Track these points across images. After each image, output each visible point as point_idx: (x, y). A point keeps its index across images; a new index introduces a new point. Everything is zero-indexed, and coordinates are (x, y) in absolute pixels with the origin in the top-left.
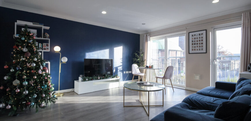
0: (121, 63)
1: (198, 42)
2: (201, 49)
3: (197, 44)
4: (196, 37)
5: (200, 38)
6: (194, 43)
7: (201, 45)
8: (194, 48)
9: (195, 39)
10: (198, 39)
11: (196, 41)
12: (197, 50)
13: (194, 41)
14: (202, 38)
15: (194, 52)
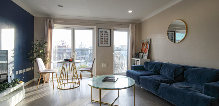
0: (13, 57)
1: (105, 38)
2: (107, 43)
3: (104, 39)
4: (103, 33)
5: (106, 34)
6: (102, 38)
7: (107, 40)
8: (102, 42)
9: (103, 34)
10: (105, 35)
11: (104, 36)
12: (105, 44)
13: (102, 36)
14: (108, 35)
15: (102, 45)
